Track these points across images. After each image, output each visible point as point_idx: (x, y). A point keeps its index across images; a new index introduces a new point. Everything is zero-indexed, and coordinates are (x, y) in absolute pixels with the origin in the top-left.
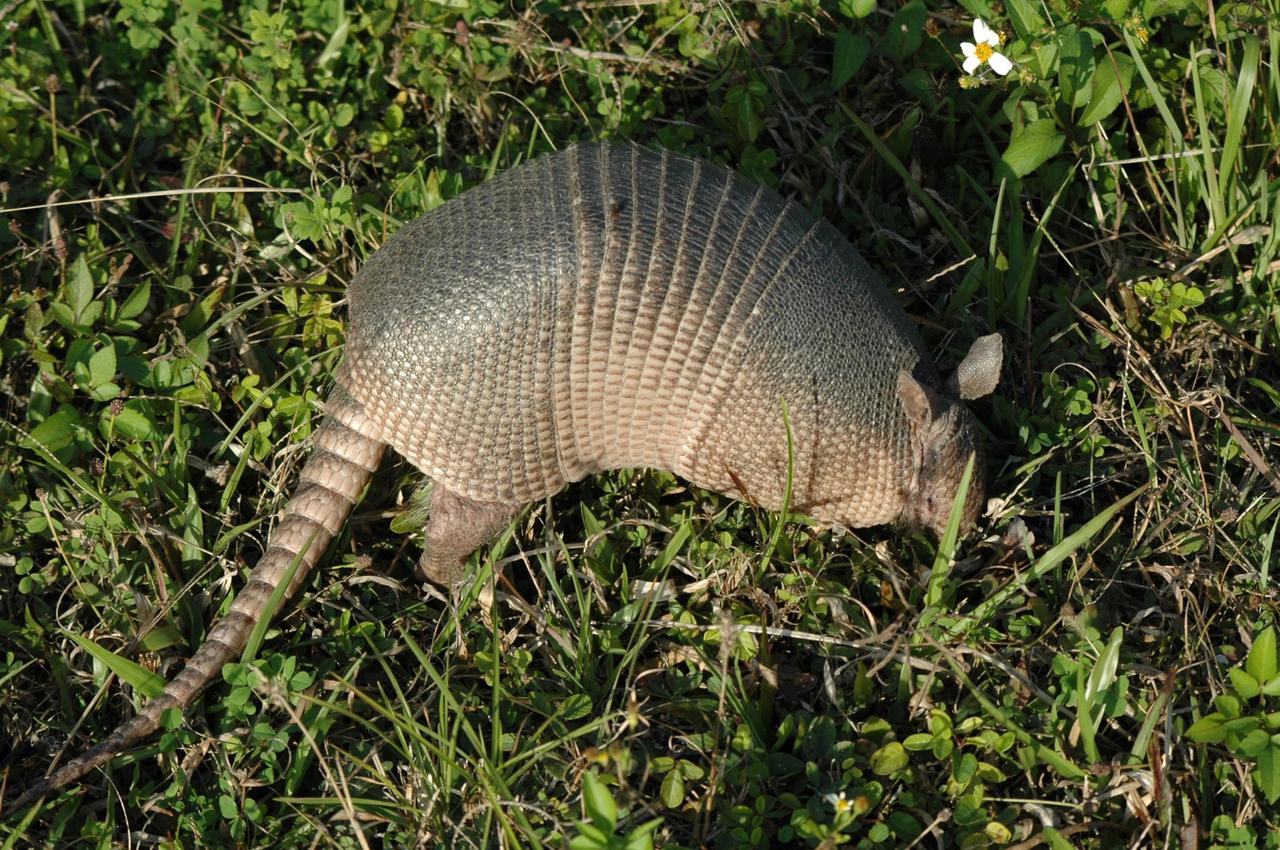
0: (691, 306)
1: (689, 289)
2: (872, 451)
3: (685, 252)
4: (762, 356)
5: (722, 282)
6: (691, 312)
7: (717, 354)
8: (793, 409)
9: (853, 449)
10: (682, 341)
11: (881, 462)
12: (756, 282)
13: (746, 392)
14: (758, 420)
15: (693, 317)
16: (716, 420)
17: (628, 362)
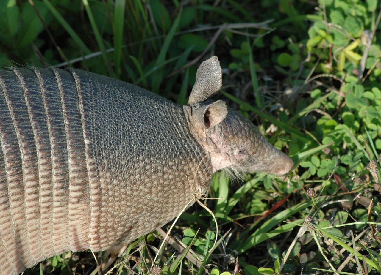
0: (40, 161)
1: (34, 153)
2: (186, 168)
3: (21, 134)
4: (106, 162)
5: (52, 139)
6: (42, 164)
7: (74, 178)
8: (137, 176)
9: (177, 173)
10: (44, 183)
11: (193, 169)
12: (73, 127)
13: (109, 187)
14: (123, 196)
15: (45, 167)
16: (101, 212)
17: (12, 211)
